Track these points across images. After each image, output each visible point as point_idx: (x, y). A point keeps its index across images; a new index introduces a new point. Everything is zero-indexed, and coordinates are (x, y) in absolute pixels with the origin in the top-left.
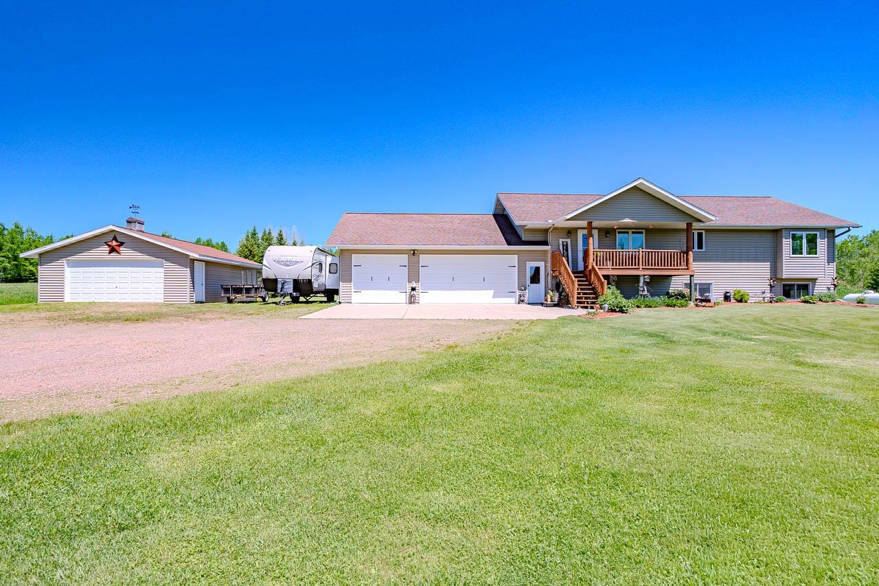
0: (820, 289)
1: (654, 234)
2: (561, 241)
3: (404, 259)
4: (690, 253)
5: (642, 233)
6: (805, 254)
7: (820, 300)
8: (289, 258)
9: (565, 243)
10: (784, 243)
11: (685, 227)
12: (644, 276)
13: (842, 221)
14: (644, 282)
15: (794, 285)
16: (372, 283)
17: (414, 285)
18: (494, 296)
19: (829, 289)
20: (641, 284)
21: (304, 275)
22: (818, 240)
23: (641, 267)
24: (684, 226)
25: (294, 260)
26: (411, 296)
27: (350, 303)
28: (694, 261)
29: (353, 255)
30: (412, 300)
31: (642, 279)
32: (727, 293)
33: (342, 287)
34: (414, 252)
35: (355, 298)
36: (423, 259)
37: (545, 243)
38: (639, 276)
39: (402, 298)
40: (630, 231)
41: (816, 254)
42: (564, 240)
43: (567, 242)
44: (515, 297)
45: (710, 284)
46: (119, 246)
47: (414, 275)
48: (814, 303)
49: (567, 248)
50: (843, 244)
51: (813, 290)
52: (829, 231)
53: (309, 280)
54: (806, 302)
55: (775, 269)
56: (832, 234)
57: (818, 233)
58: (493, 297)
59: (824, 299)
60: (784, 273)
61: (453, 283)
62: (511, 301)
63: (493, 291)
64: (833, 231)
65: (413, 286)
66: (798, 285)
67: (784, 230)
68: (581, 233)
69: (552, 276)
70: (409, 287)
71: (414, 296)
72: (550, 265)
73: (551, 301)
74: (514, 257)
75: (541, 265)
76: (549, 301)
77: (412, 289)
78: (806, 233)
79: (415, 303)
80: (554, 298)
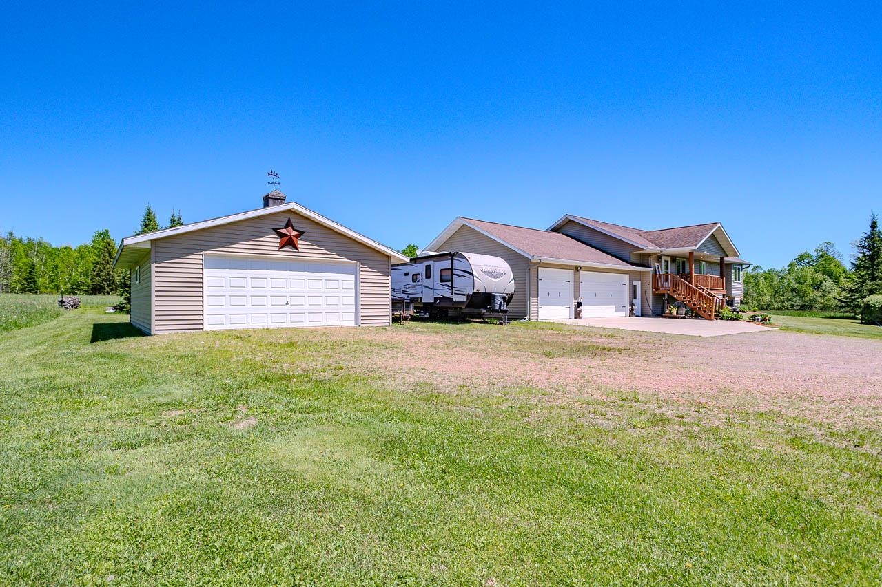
3: (572, 274)
6: (737, 281)
8: (493, 269)
11: (719, 261)
16: (549, 299)
22: (741, 272)
24: (718, 259)
25: (498, 272)
27: (538, 319)
29: (539, 268)
33: (533, 303)
34: (577, 269)
36: (582, 275)
39: (567, 313)
44: (627, 311)
46: (297, 237)
47: (577, 290)
57: (740, 267)
58: (615, 311)
62: (623, 314)
63: (615, 306)
65: (579, 301)
68: (664, 258)
69: (654, 294)
70: (575, 302)
71: (580, 311)
72: (651, 284)
73: (677, 314)
74: (627, 277)
75: (638, 284)
76: (675, 314)
77: (579, 304)
78: (737, 267)
79: (581, 318)
80: (680, 312)
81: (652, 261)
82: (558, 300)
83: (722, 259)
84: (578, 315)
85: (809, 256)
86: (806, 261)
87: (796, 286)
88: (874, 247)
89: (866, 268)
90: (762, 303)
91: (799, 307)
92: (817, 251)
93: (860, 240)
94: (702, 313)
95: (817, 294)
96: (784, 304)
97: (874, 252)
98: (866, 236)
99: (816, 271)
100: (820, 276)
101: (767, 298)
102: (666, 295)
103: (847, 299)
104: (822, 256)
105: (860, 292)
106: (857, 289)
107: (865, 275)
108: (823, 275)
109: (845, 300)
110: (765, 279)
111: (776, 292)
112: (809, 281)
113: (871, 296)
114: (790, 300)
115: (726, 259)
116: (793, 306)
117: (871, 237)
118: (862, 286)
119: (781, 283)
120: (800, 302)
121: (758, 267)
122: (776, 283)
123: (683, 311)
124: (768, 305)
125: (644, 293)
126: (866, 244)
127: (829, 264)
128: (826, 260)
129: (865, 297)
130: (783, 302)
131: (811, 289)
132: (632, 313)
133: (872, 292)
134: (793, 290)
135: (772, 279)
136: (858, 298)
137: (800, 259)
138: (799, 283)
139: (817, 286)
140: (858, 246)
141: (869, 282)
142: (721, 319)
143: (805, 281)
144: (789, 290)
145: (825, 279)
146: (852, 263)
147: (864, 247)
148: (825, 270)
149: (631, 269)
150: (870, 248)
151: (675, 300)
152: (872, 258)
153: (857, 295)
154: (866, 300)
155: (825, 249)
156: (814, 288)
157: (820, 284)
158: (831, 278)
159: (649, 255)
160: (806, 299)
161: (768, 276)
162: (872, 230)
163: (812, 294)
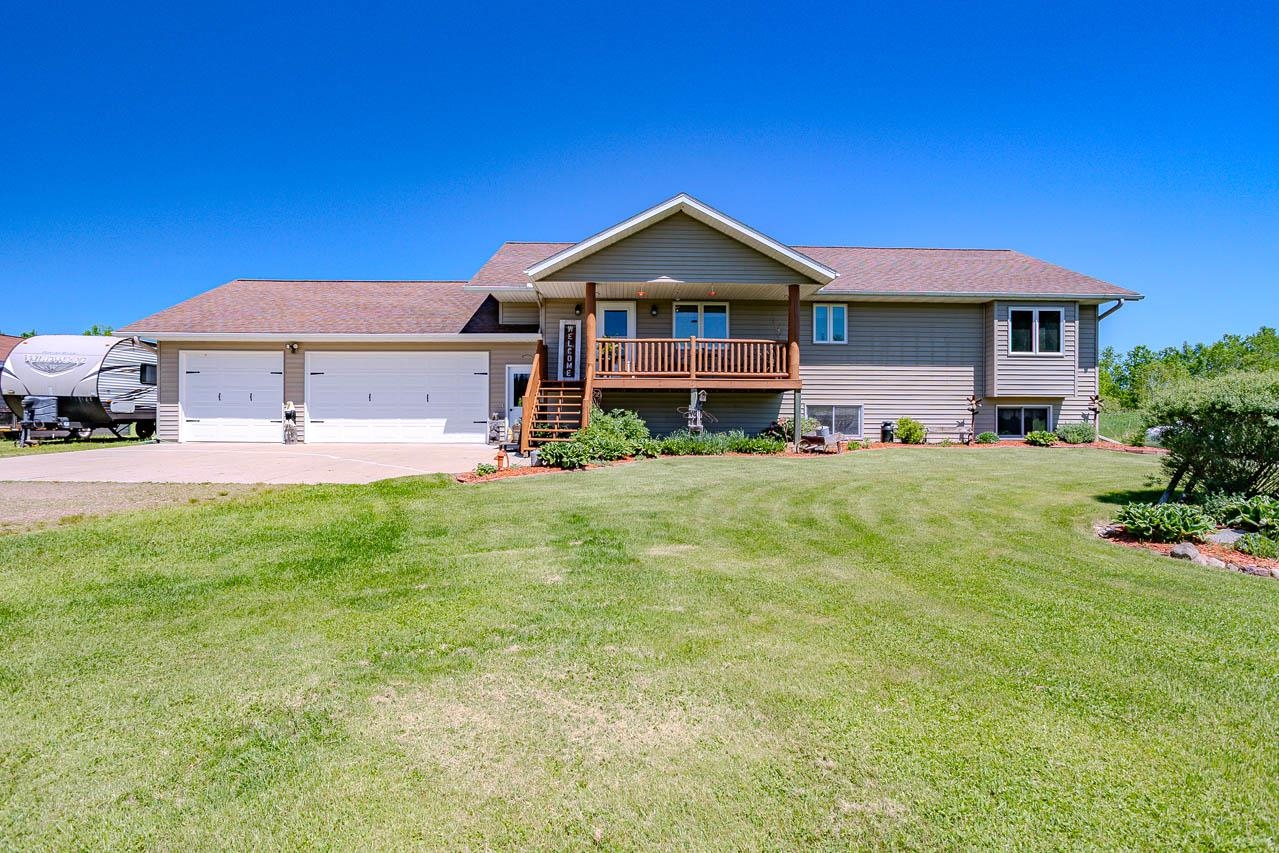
0: (1069, 418)
1: (745, 311)
2: (562, 323)
3: (276, 359)
4: (794, 345)
5: (722, 309)
6: (1036, 351)
7: (1063, 439)
8: (58, 358)
9: (570, 329)
10: (996, 328)
11: (788, 296)
12: (699, 390)
13: (1111, 287)
14: (699, 402)
15: (1019, 410)
16: (220, 405)
17: (291, 407)
18: (447, 430)
19: (1085, 417)
20: (692, 407)
21: (85, 390)
22: (1063, 323)
23: (693, 372)
24: (786, 294)
25: (67, 361)
26: (288, 429)
27: (176, 441)
28: (803, 362)
29: (181, 352)
30: (291, 437)
31: (694, 396)
32: (886, 424)
33: (163, 413)
34: (294, 349)
35: (187, 431)
36: (312, 360)
37: (533, 328)
38: (688, 391)
39: (275, 431)
40: (701, 306)
41: (1058, 350)
42: (569, 322)
43: (574, 326)
44: (485, 432)
45: (858, 407)
47: (294, 389)
48: (1048, 446)
49: (574, 337)
50: (1216, 348)
51: (1056, 419)
52: (1083, 308)
53: (94, 398)
54: (1033, 443)
55: (983, 379)
56: (1091, 312)
57: (1062, 310)
58: (446, 432)
59: (1070, 438)
60: (996, 387)
61: (369, 405)
62: (478, 438)
63: (445, 420)
64: (1095, 307)
66: (1026, 410)
67: (996, 304)
74: (484, 356)
78: (1038, 309)
81: (547, 316)
82: (247, 407)
83: (794, 289)
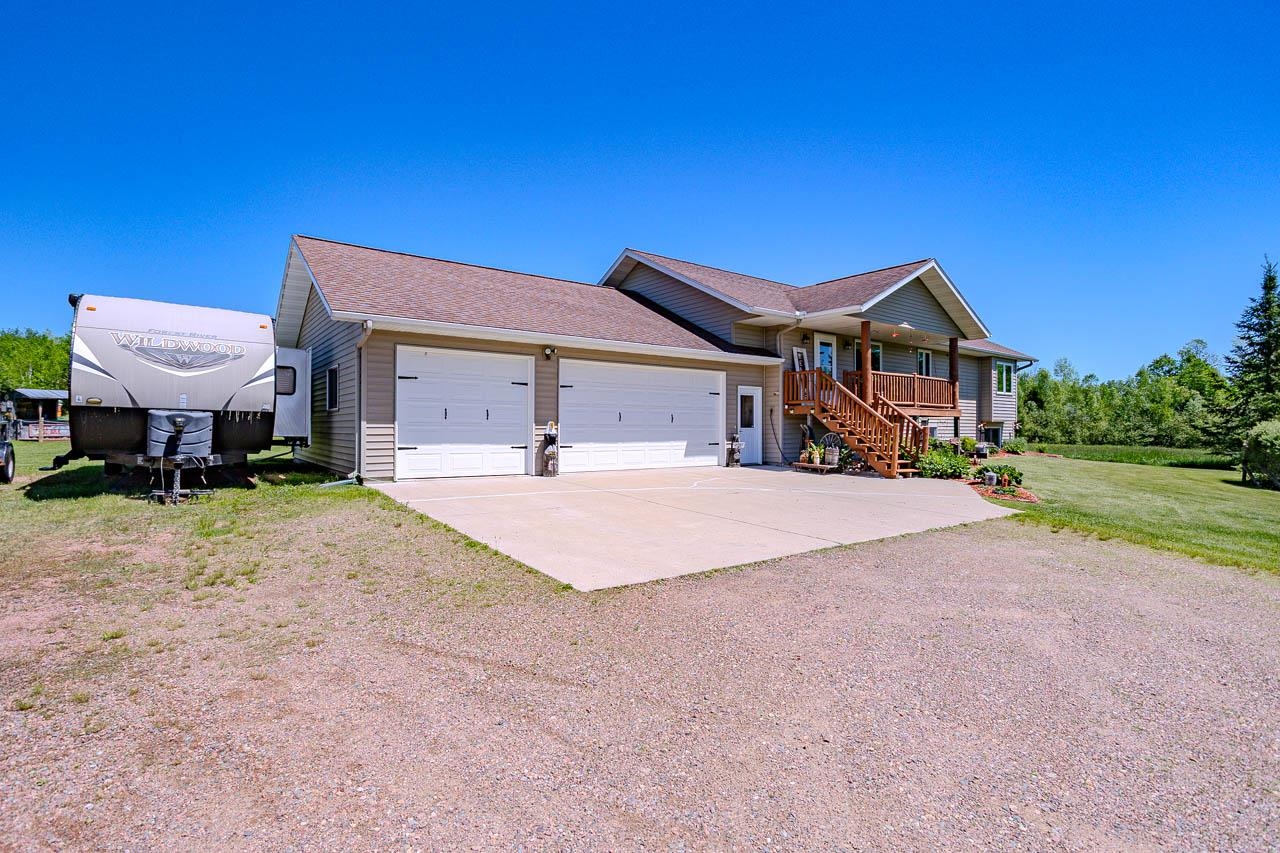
0: (1006, 435)
2: (795, 350)
3: (525, 365)
4: (956, 384)
5: (878, 348)
6: (1004, 391)
9: (800, 356)
10: (993, 375)
11: (947, 349)
15: (989, 430)
16: (447, 427)
17: (553, 429)
18: (687, 454)
22: (1012, 374)
23: (916, 404)
24: (945, 346)
25: (207, 350)
26: (544, 458)
27: (392, 479)
28: (959, 396)
29: (398, 347)
30: (549, 467)
33: (372, 437)
34: (547, 355)
35: (407, 465)
41: (1010, 391)
42: (800, 350)
43: (803, 355)
44: (722, 455)
47: (547, 408)
49: (804, 363)
51: (1002, 436)
52: (1015, 362)
55: (980, 409)
57: (1010, 365)
60: (993, 415)
61: (619, 425)
63: (685, 443)
65: (550, 432)
66: (992, 430)
67: (993, 359)
68: (818, 339)
69: (786, 414)
70: (536, 435)
71: (553, 457)
72: (780, 393)
73: (823, 461)
74: (722, 376)
75: (756, 393)
76: (817, 461)
77: (550, 440)
78: (1005, 364)
79: (554, 473)
80: (829, 458)
81: (782, 342)
82: (483, 428)
83: (953, 343)
84: (545, 466)
85: (1169, 362)
86: (1166, 368)
87: (1148, 405)
88: (1270, 327)
89: (1256, 368)
90: (1095, 432)
91: (1152, 439)
92: (1181, 353)
93: (1244, 313)
94: (873, 462)
95: (1180, 419)
96: (1129, 434)
97: (1270, 336)
98: (1253, 305)
99: (1179, 383)
100: (1185, 392)
101: (1104, 425)
102: (809, 418)
103: (1218, 427)
104: (1188, 360)
105: (1242, 414)
106: (1237, 409)
107: (1251, 382)
108: (1190, 389)
109: (1214, 430)
110: (1103, 394)
111: (1119, 416)
112: (1169, 398)
113: (1264, 423)
114: (1138, 428)
115: (961, 343)
116: (1144, 436)
117: (1265, 306)
118: (1247, 403)
119: (1126, 402)
120: (1154, 431)
121: (1091, 376)
122: (1117, 401)
123: (835, 457)
124: (1105, 436)
125: (768, 412)
126: (1255, 320)
127: (1199, 372)
128: (1194, 366)
129: (1253, 424)
130: (1128, 431)
131: (1172, 411)
132: (732, 459)
133: (1265, 415)
134: (1144, 412)
135: (1111, 394)
136: (1237, 427)
137: (1157, 365)
138: (1153, 401)
139: (1181, 407)
140: (1239, 326)
141: (1259, 395)
142: (920, 475)
143: (1162, 399)
144: (1138, 411)
145: (1192, 396)
146: (1227, 358)
147: (1250, 328)
148: (1193, 381)
149: (727, 360)
150: (1261, 329)
151: (826, 430)
152: (1265, 348)
153: (1236, 421)
154: (1253, 432)
155: (1193, 351)
156: (1176, 409)
157: (1185, 404)
158: (1202, 394)
159: (778, 328)
160: (1164, 425)
161: (1107, 391)
162: (1266, 294)
163: (1172, 419)
